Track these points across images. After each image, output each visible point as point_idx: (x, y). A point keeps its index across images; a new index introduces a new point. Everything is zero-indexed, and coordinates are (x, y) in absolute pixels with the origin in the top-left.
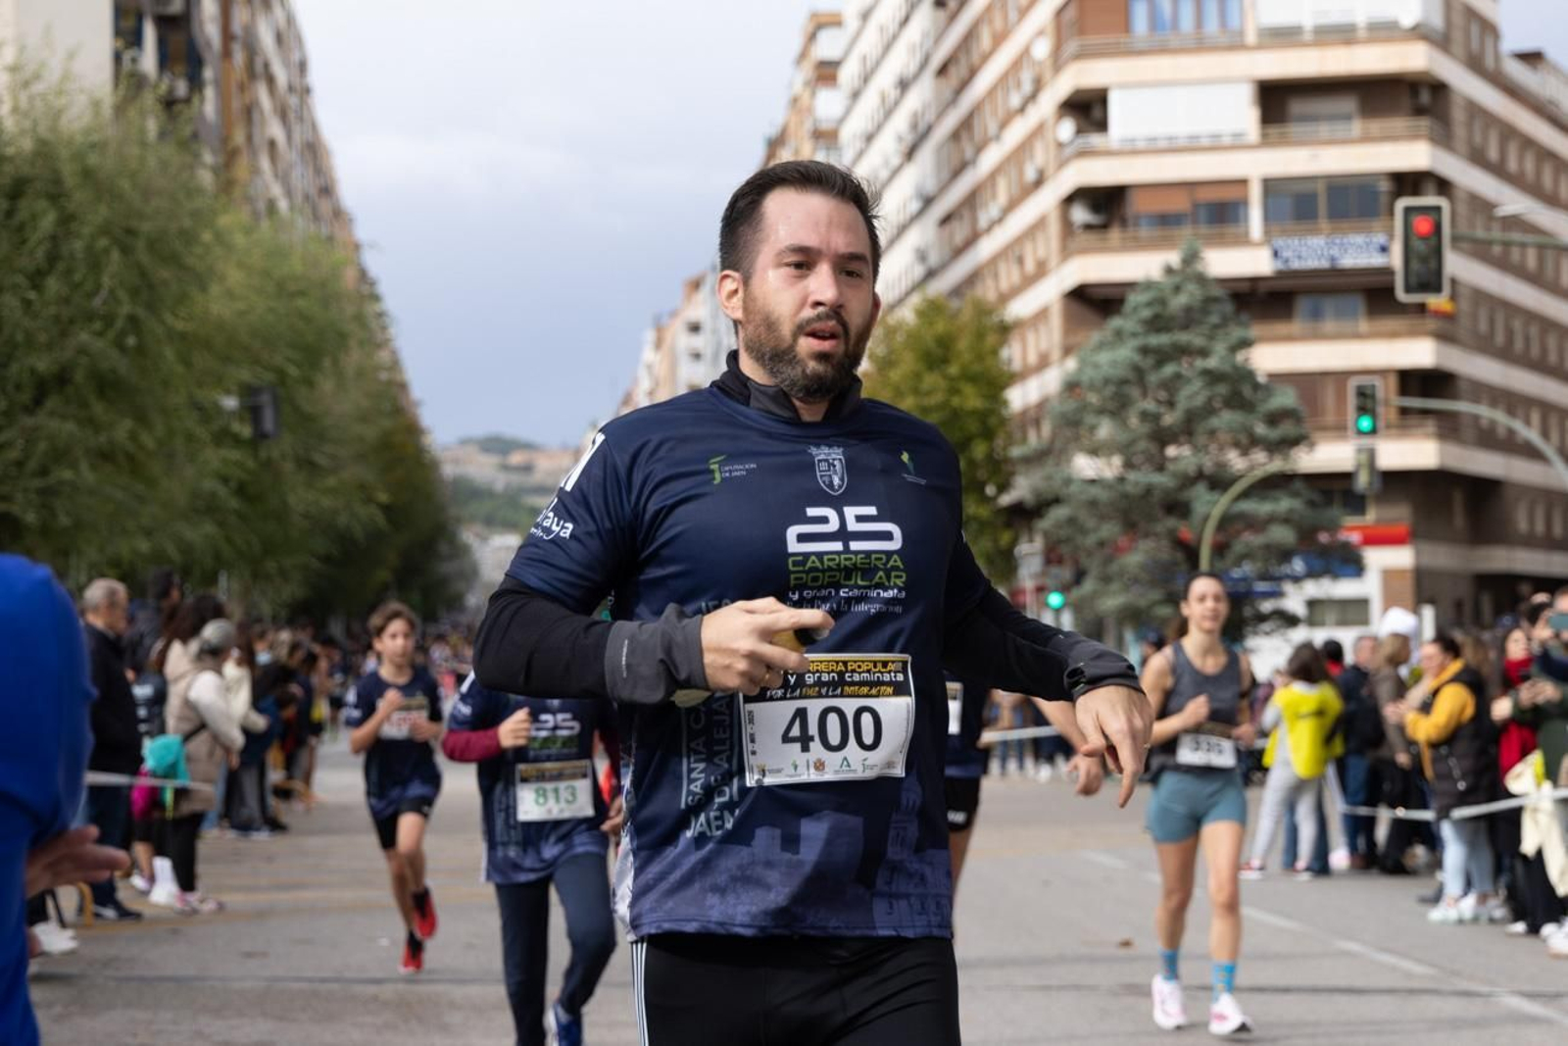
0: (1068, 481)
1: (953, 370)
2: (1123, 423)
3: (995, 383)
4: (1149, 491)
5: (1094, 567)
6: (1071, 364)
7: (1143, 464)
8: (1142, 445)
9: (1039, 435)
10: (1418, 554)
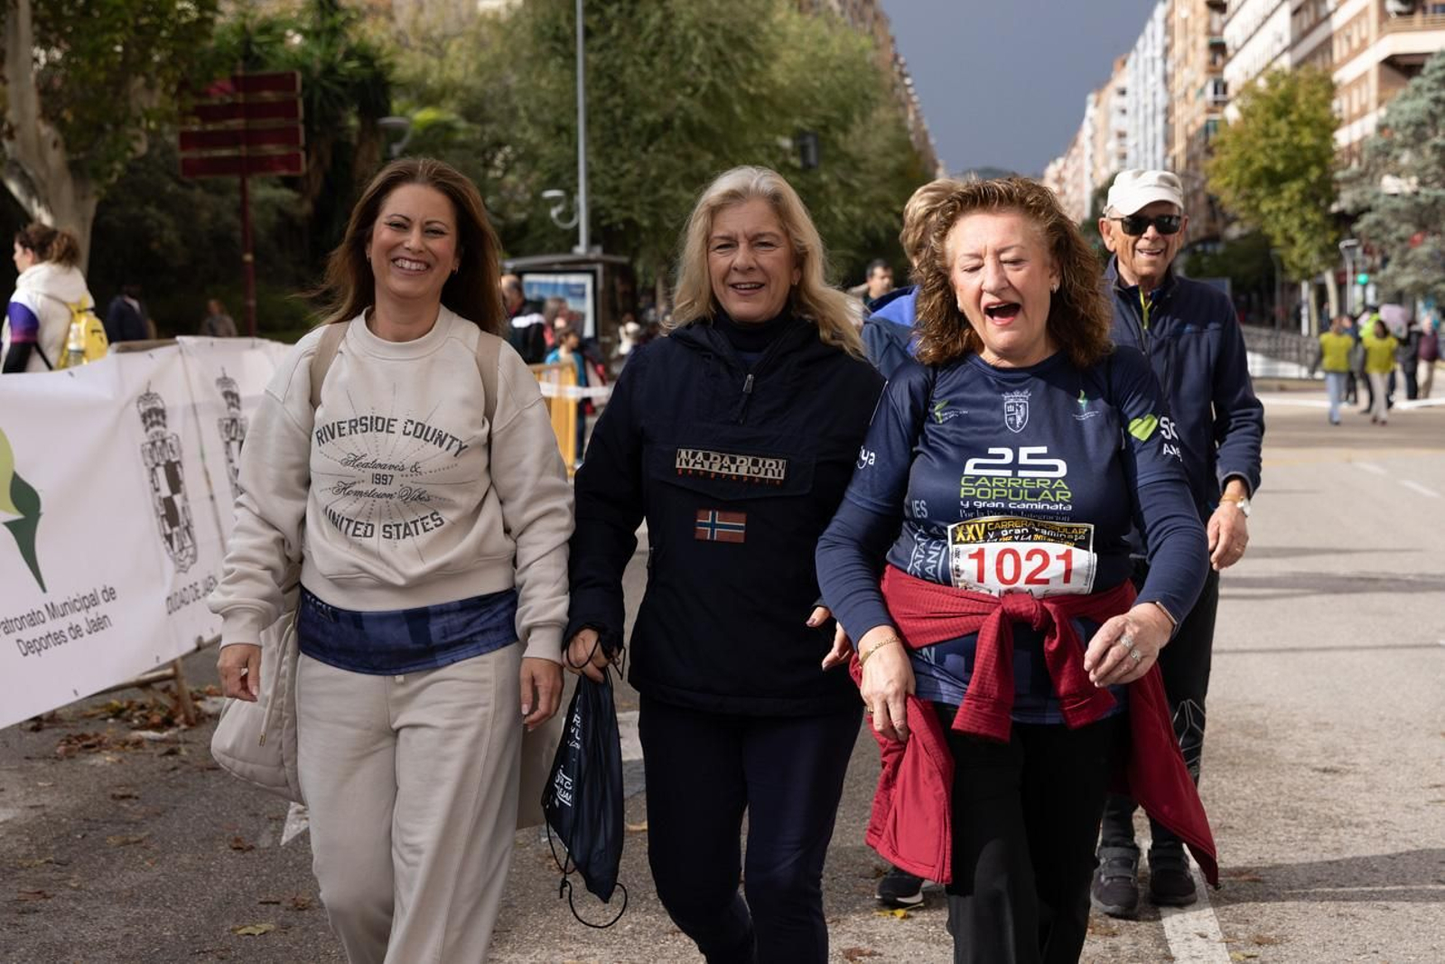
0: (1377, 196)
1: (1294, 117)
2: (1420, 154)
3: (1327, 128)
4: (1436, 201)
5: (1395, 255)
6: (1383, 112)
7: (1433, 182)
8: (1433, 169)
9: (1360, 164)
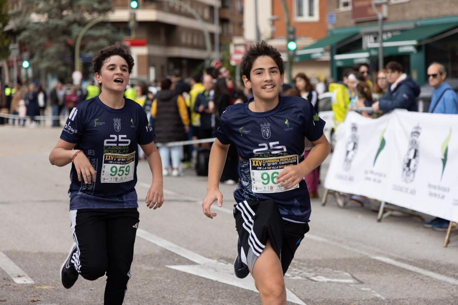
0: (29, 23)
2: (48, 3)
4: (56, 27)
5: (37, 52)
7: (55, 17)
8: (55, 10)
10: (149, 50)
